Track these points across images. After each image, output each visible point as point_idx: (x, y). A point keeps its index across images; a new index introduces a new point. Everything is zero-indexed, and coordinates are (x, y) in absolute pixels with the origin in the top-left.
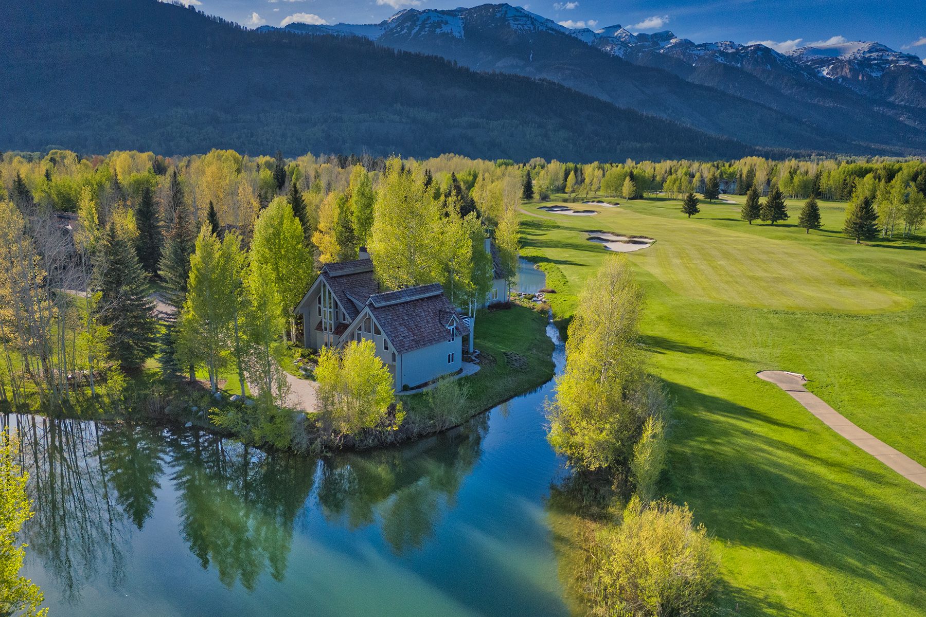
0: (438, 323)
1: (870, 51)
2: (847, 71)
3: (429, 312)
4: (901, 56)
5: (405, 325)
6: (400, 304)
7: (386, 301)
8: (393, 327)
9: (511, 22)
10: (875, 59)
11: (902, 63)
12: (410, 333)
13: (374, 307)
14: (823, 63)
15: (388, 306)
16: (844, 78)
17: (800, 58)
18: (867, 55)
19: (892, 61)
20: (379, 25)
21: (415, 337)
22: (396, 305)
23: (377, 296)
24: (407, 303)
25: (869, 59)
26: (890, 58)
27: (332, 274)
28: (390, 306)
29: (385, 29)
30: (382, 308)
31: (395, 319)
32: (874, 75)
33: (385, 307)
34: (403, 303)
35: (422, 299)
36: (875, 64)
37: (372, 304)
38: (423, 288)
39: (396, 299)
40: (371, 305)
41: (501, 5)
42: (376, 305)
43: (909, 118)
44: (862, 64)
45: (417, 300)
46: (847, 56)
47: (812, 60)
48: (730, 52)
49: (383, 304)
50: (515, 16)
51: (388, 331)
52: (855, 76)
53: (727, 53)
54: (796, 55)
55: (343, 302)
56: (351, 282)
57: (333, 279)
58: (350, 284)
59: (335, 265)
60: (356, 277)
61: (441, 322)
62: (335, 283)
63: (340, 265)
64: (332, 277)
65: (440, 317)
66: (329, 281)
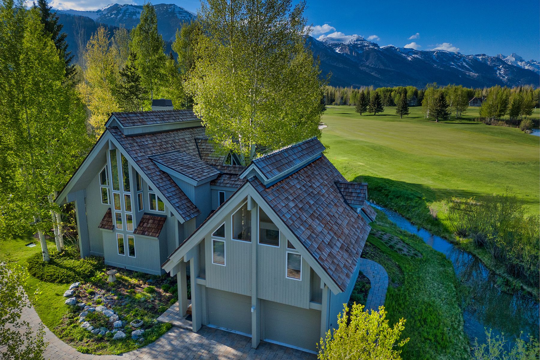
1: (357, 41)
2: (347, 51)
4: (371, 43)
9: (178, 15)
10: (359, 45)
11: (371, 47)
12: (331, 233)
14: (337, 45)
16: (347, 54)
17: (326, 42)
18: (356, 43)
19: (366, 46)
20: (96, 12)
21: (341, 241)
22: (288, 177)
23: (263, 161)
25: (357, 44)
26: (366, 44)
27: (128, 130)
28: (282, 180)
29: (100, 15)
30: (273, 184)
31: (300, 206)
32: (360, 52)
33: (277, 183)
36: (360, 47)
38: (307, 145)
41: (171, 5)
43: (376, 73)
44: (353, 47)
45: (306, 166)
46: (347, 43)
47: (332, 44)
49: (276, 177)
50: (180, 12)
52: (351, 53)
54: (324, 41)
55: (155, 178)
56: (158, 144)
57: (131, 139)
58: (159, 148)
59: (131, 115)
60: (165, 137)
61: (349, 202)
62: (135, 144)
63: (138, 116)
64: (127, 136)
65: (342, 194)
66: (124, 143)
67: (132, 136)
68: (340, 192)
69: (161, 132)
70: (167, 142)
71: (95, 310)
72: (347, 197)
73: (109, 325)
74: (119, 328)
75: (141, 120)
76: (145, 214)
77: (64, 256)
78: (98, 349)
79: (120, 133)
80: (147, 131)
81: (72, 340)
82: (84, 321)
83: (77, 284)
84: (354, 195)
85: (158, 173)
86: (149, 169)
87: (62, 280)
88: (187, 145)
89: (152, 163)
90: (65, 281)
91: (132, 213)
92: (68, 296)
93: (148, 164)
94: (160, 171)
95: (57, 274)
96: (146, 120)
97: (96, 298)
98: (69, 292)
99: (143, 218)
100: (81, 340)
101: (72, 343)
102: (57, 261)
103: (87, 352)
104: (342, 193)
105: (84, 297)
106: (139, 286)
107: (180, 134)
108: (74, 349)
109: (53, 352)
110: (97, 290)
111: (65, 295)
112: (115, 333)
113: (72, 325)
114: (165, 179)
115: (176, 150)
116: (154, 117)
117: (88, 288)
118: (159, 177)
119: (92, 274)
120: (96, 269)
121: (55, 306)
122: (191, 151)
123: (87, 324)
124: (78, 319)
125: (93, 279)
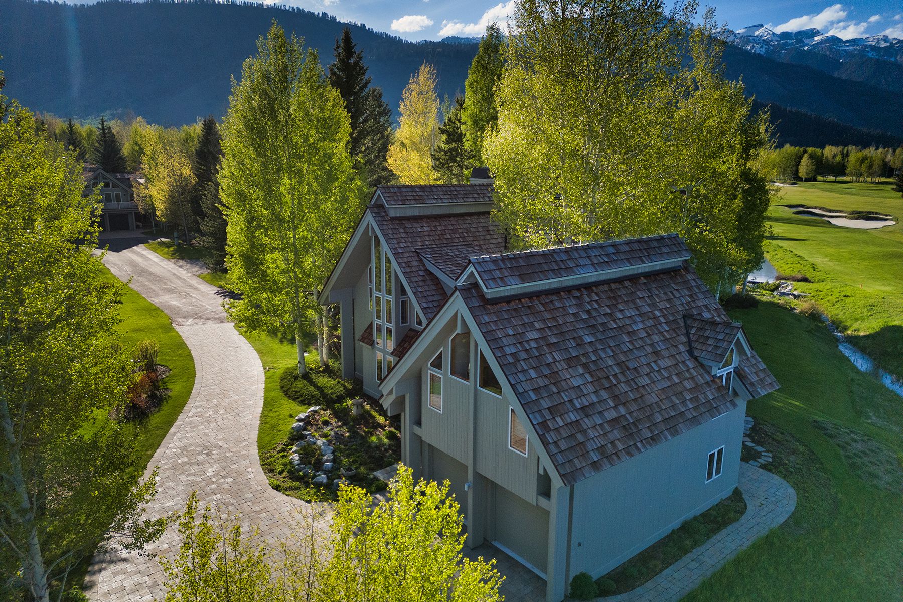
0: (686, 356)
3: (655, 317)
5: (585, 366)
6: (568, 290)
7: (523, 278)
8: (546, 371)
12: (604, 395)
13: (482, 296)
15: (531, 296)
21: (622, 411)
22: (556, 292)
23: (495, 261)
24: (589, 287)
27: (395, 210)
28: (538, 295)
30: (508, 299)
31: (553, 340)
33: (518, 297)
34: (578, 288)
35: (633, 279)
37: (476, 285)
38: (636, 246)
39: (557, 273)
40: (471, 291)
42: (490, 292)
45: (619, 281)
48: (883, 46)
49: (515, 287)
51: (528, 386)
53: (879, 47)
55: (416, 279)
56: (439, 233)
57: (397, 222)
58: (438, 237)
59: (404, 190)
60: (453, 222)
61: (696, 353)
62: (402, 231)
63: (416, 192)
64: (393, 219)
65: (689, 338)
66: (385, 227)
67: (401, 219)
68: (688, 334)
69: (450, 216)
70: (454, 231)
71: (315, 443)
72: (696, 345)
73: (318, 465)
74: (325, 472)
75: (417, 197)
76: (411, 330)
77: (324, 371)
78: (291, 488)
79: (384, 214)
80: (428, 212)
81: (272, 471)
82: (295, 452)
83: (317, 408)
84: (710, 342)
85: (421, 273)
86: (409, 266)
87: (304, 400)
88: (488, 237)
89: (417, 258)
90: (306, 402)
91: (391, 326)
92: (300, 420)
93: (410, 259)
94: (427, 270)
95: (302, 392)
96: (426, 197)
97: (326, 430)
98: (302, 416)
99: (406, 336)
100: (281, 473)
101: (270, 474)
102: (313, 376)
103: (277, 488)
104: (691, 336)
105: (315, 425)
106: (382, 427)
107: (482, 220)
108: (268, 481)
109: (246, 477)
110: (333, 421)
111: (297, 418)
112: (319, 475)
113: (282, 454)
114: (429, 283)
115: (466, 243)
116: (441, 193)
117: (327, 415)
118: (420, 279)
119: (340, 399)
120: (347, 395)
121: (280, 428)
122: (492, 246)
123: (296, 457)
124: (291, 449)
125: (336, 406)
